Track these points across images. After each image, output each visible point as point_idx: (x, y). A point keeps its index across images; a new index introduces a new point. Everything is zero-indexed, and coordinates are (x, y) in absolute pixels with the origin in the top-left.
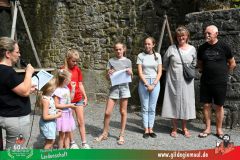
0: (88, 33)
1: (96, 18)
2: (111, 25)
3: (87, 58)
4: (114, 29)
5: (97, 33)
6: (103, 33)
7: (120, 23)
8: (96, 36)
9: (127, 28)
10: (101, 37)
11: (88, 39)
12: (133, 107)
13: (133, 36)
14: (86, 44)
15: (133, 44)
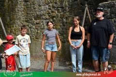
0: (38, 17)
1: (43, 7)
2: (52, 12)
3: (37, 33)
4: (54, 14)
5: (44, 17)
6: (48, 17)
7: (58, 10)
8: (43, 19)
9: (62, 13)
10: (47, 19)
11: (38, 21)
12: (67, 63)
13: (67, 18)
14: (37, 24)
15: (66, 23)
